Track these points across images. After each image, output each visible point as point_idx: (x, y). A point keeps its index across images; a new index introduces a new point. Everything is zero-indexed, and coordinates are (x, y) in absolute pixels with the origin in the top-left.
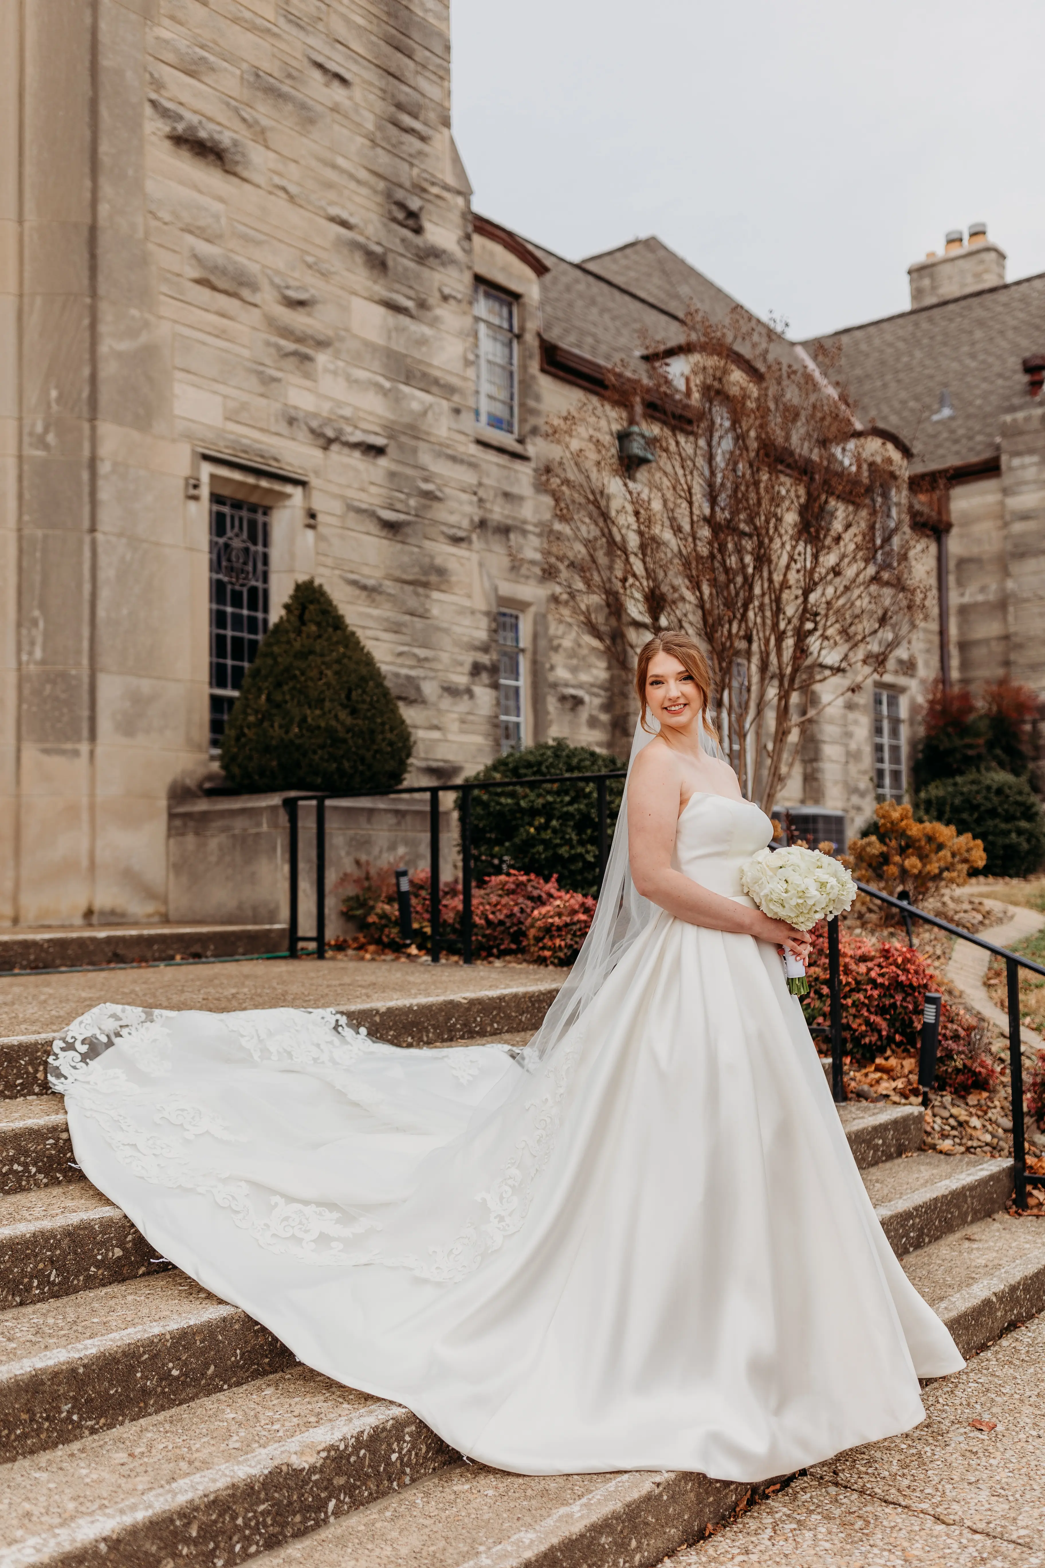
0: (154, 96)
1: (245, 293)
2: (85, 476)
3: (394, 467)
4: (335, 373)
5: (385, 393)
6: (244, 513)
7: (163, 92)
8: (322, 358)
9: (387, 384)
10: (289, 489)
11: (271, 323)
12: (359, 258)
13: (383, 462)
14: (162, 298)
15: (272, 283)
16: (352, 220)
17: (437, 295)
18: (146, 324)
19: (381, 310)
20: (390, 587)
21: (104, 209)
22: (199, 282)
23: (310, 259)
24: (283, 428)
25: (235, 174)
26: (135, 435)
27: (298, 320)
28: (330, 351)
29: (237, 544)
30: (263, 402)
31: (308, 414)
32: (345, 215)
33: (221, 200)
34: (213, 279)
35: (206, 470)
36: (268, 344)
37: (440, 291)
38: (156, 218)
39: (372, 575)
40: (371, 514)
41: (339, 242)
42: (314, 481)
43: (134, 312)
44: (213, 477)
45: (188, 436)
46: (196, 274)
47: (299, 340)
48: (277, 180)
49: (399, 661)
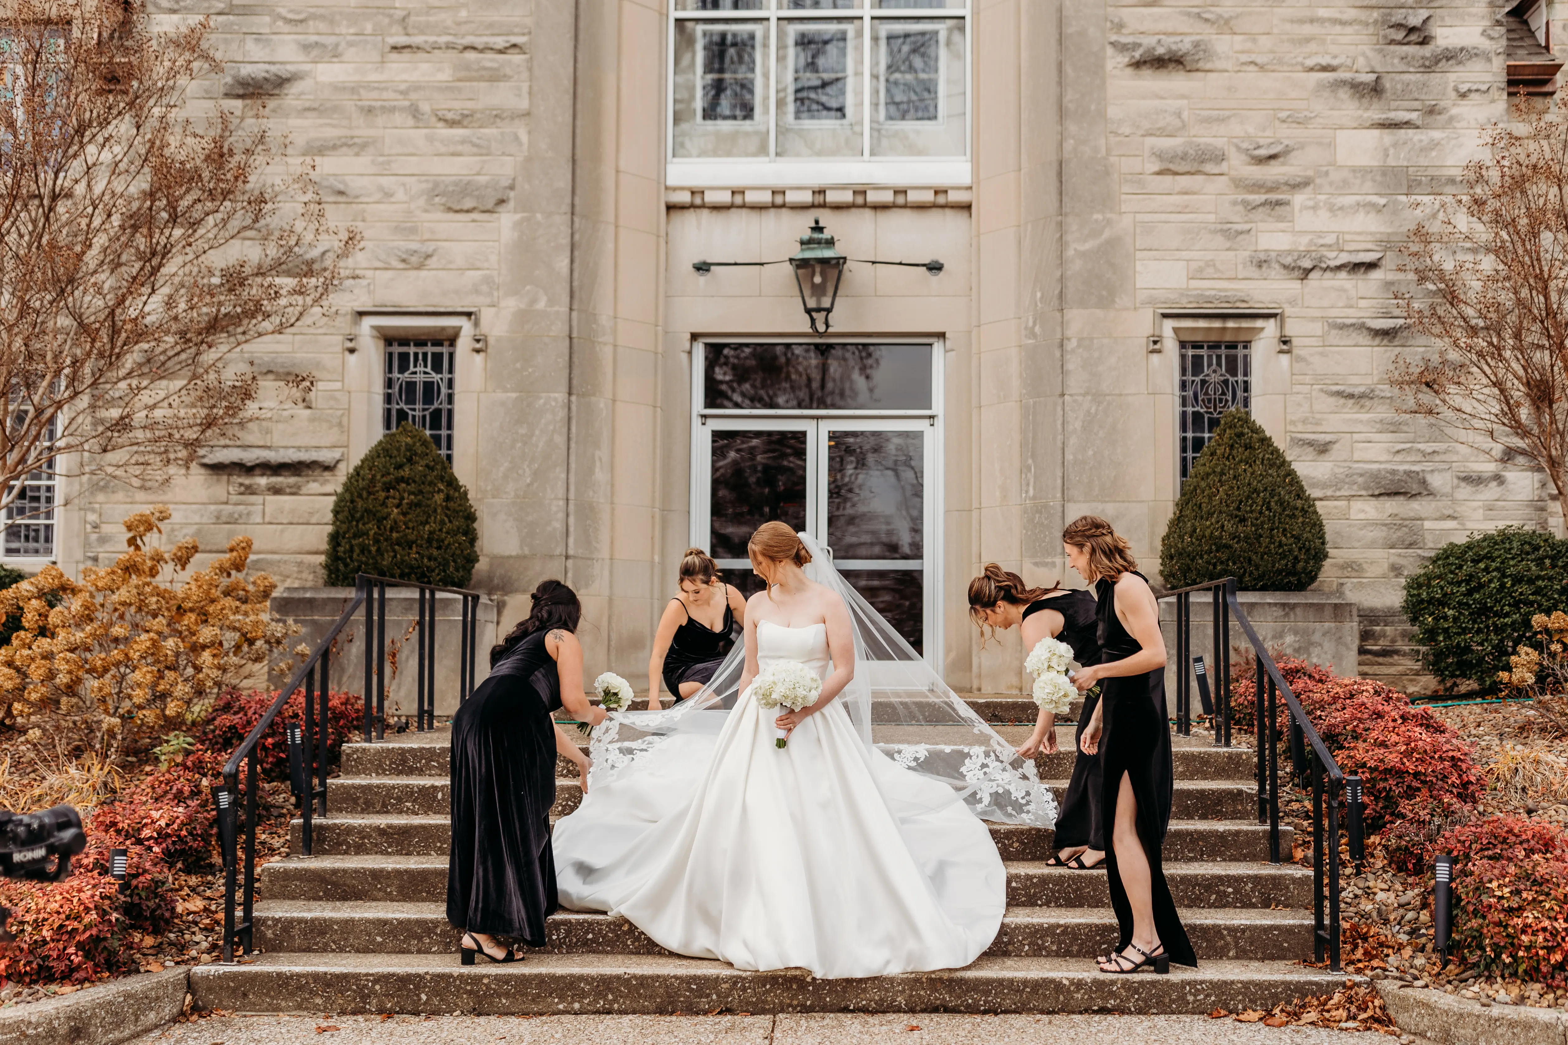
0: (1114, 38)
1: (1209, 167)
2: (1058, 353)
3: (1391, 276)
4: (1315, 208)
5: (1379, 210)
6: (1223, 352)
7: (1124, 31)
8: (1299, 199)
9: (1382, 201)
10: (1259, 323)
11: (1239, 184)
12: (1344, 94)
13: (1376, 275)
14: (1124, 197)
15: (1238, 148)
16: (1335, 62)
17: (1453, 95)
18: (1109, 222)
19: (1376, 133)
20: (1386, 390)
21: (1069, 145)
22: (1160, 173)
23: (1283, 115)
24: (1253, 272)
25: (1197, 70)
26: (1099, 313)
27: (1274, 172)
28: (1309, 189)
29: (1214, 378)
30: (1231, 254)
31: (1280, 253)
32: (1325, 61)
33: (1183, 97)
34: (1172, 167)
35: (1169, 325)
36: (1235, 203)
37: (1456, 90)
38: (1117, 134)
39: (1358, 384)
40: (1361, 327)
41: (1320, 87)
42: (1288, 311)
43: (1099, 217)
44: (1176, 330)
45: (1151, 302)
46: (1156, 168)
47: (1271, 190)
48: (1244, 58)
49: (1399, 458)
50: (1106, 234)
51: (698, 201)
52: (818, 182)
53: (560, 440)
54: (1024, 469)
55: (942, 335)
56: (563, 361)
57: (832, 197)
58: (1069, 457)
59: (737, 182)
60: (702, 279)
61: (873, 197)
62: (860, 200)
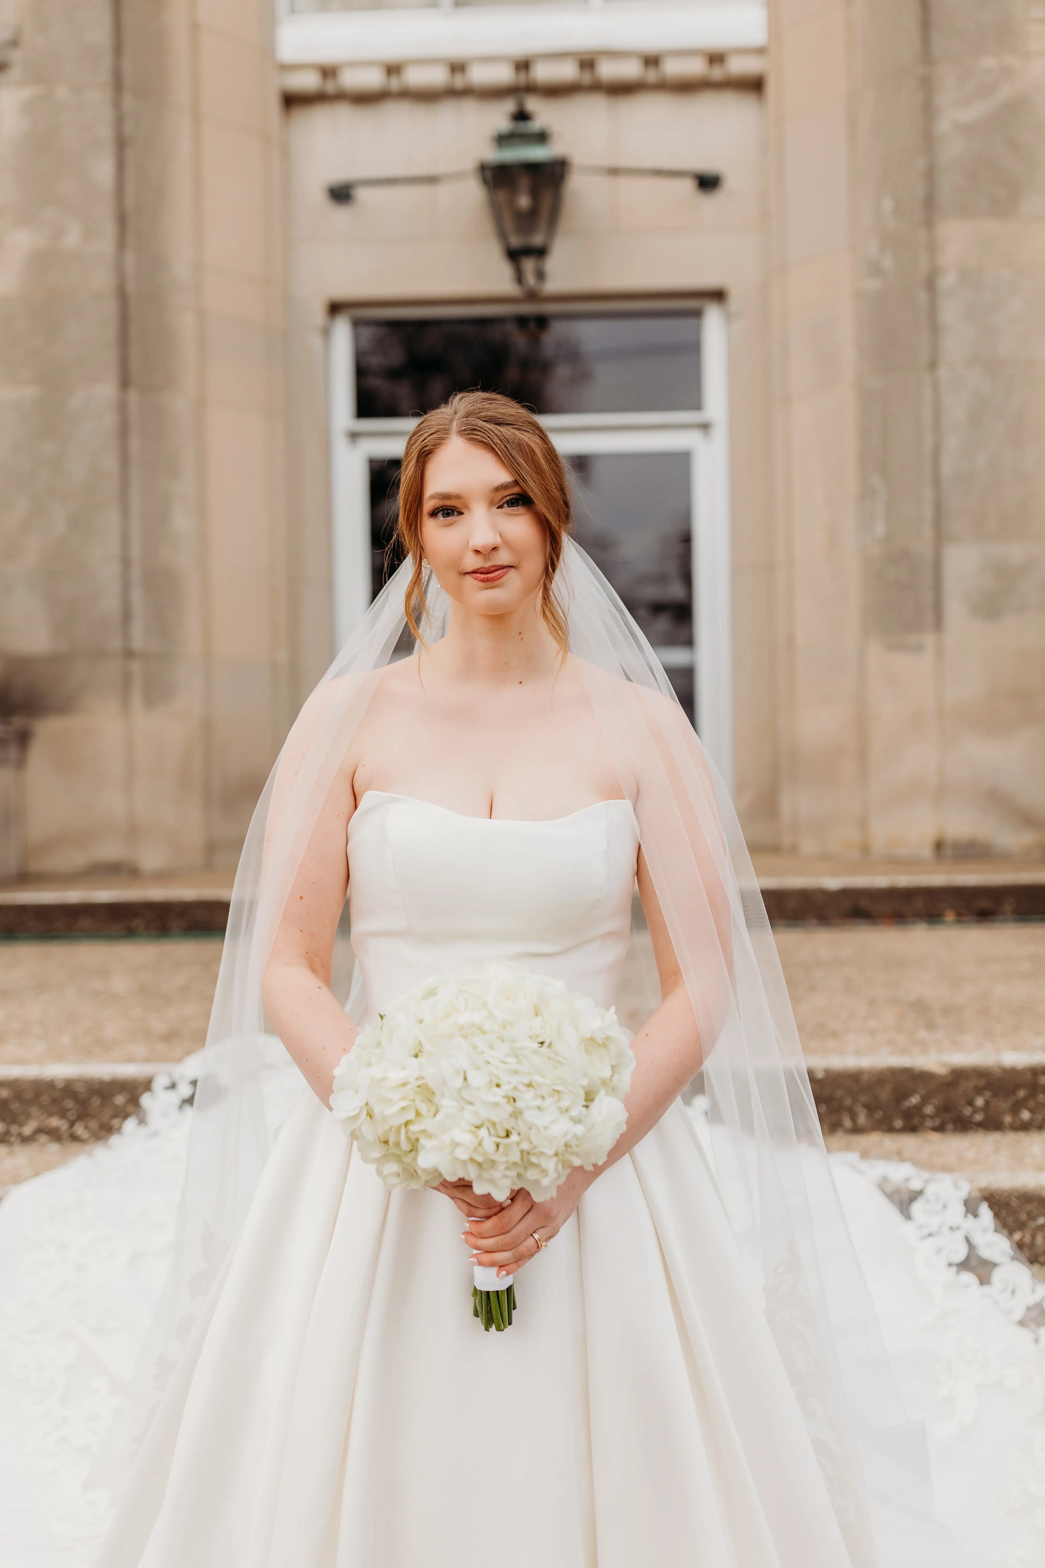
2: (924, 298)
14: (1035, 28)
18: (1008, 72)
26: (993, 226)
50: (1004, 93)
51: (331, 87)
52: (521, 47)
53: (110, 463)
54: (866, 494)
55: (718, 295)
56: (110, 333)
57: (543, 73)
58: (947, 468)
59: (392, 53)
60: (341, 215)
61: (608, 70)
62: (587, 78)
